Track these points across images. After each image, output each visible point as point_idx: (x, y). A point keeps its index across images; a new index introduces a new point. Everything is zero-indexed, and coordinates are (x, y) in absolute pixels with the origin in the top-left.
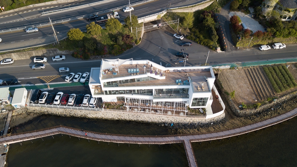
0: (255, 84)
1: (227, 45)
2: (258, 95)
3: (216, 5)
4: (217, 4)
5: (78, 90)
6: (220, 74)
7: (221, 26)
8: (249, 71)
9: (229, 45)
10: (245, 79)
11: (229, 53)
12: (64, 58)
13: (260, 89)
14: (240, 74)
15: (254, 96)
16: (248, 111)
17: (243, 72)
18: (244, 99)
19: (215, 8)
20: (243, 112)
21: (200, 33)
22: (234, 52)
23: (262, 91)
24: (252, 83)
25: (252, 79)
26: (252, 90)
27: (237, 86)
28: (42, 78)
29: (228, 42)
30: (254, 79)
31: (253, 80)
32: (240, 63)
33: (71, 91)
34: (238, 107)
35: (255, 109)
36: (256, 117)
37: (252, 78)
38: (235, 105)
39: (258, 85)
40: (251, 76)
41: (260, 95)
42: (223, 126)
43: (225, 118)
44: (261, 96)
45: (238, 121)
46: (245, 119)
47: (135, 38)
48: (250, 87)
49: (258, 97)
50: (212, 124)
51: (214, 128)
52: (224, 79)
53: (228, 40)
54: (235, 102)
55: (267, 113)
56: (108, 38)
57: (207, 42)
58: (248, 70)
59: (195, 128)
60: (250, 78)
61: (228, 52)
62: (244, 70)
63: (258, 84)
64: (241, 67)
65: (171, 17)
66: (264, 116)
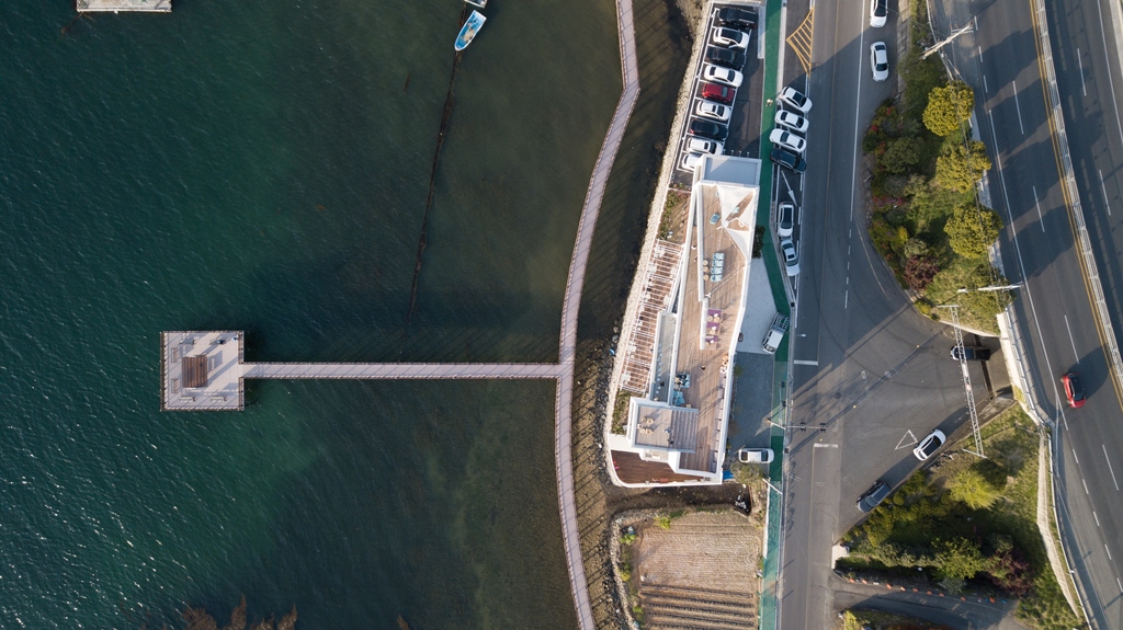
0: (695, 600)
1: (858, 587)
2: (659, 590)
3: (1057, 618)
4: (1061, 623)
5: (745, 124)
6: (747, 521)
7: (941, 595)
8: (744, 606)
9: (857, 592)
10: (718, 583)
11: (826, 578)
12: (879, 76)
13: (678, 607)
14: (737, 576)
15: (658, 581)
16: (615, 543)
17: (742, 586)
18: (653, 551)
19: (1044, 608)
20: (616, 530)
21: (926, 518)
22: (828, 598)
23: (671, 610)
24: (700, 595)
25: (715, 602)
26: (677, 583)
27: (695, 549)
28: (807, 22)
29: (872, 592)
30: (712, 605)
31: (710, 602)
32: (780, 595)
33: (746, 106)
34: (632, 525)
35: (618, 564)
36: (605, 561)
37: (718, 603)
38: (638, 520)
39: (690, 609)
40: (724, 603)
41: (657, 596)
42: (593, 472)
43: (611, 483)
44: (656, 600)
45: (601, 512)
46: (604, 532)
47: (940, 301)
48: (687, 583)
49: (653, 589)
50: (600, 446)
51: (590, 448)
52: (728, 524)
53: (877, 597)
54: (649, 523)
55: (610, 592)
56: (941, 212)
57: (879, 525)
58: (750, 606)
59: (596, 403)
60: (720, 597)
61: (830, 579)
62: (748, 595)
63: (697, 609)
64: (761, 590)
65: (1017, 437)
66: (604, 582)
